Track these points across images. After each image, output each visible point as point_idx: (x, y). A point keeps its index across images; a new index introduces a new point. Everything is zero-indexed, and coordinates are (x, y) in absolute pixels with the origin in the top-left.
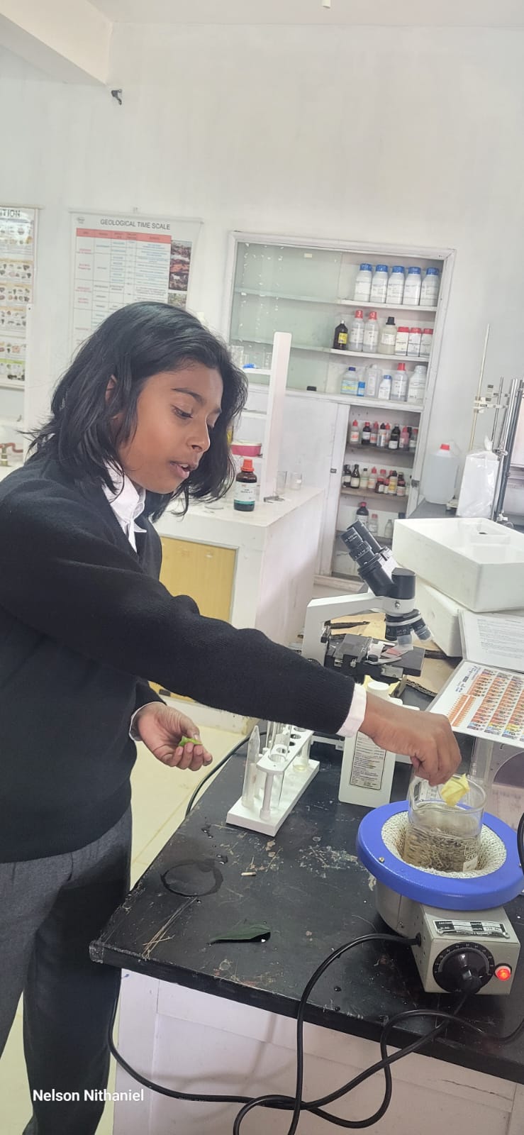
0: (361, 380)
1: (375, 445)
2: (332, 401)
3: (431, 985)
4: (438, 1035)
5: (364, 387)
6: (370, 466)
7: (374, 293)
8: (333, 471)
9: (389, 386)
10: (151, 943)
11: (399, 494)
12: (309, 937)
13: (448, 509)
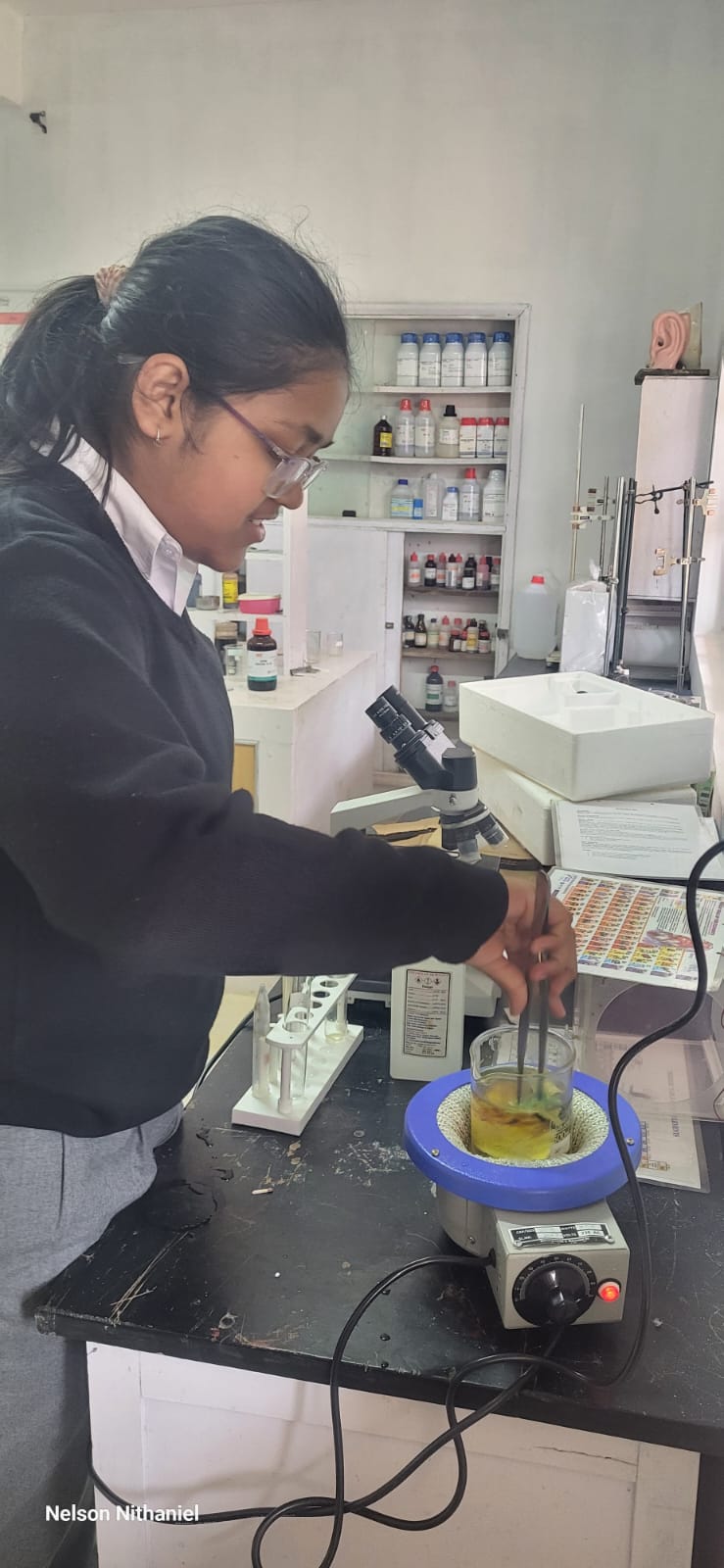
0: (417, 497)
1: (443, 585)
2: (379, 529)
3: (512, 1319)
4: (525, 1387)
5: (422, 506)
6: (439, 615)
7: (424, 374)
8: (389, 626)
9: (456, 503)
10: (122, 1301)
11: (482, 651)
12: (347, 1269)
13: (549, 664)
